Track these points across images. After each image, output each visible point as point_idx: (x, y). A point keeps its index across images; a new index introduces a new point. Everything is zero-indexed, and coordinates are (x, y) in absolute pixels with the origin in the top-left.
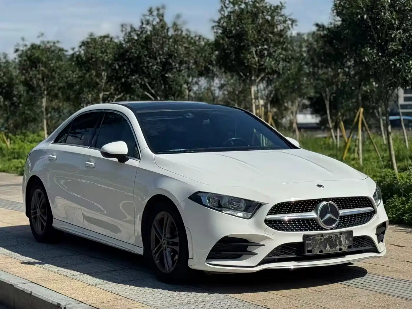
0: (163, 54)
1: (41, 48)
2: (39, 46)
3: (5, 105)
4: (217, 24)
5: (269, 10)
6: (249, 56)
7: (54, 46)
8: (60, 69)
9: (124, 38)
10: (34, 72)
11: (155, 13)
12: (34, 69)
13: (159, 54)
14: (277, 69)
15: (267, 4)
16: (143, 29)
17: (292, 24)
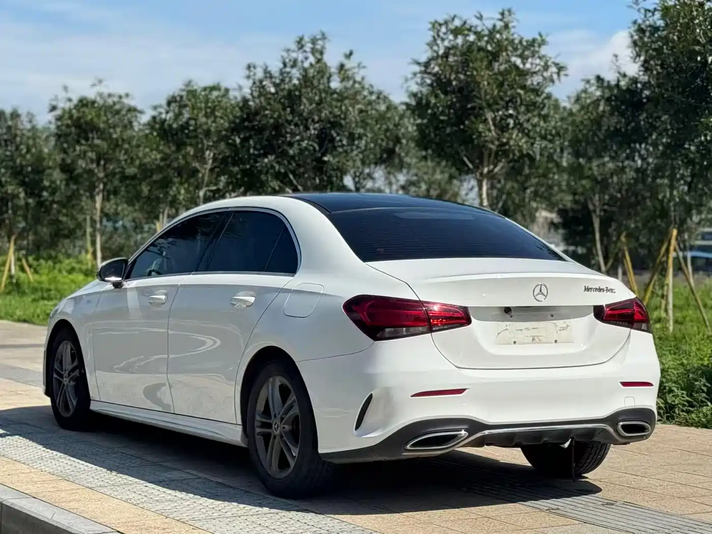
0: (320, 121)
1: (96, 105)
2: (93, 102)
3: (27, 204)
4: (423, 69)
5: (519, 47)
6: (481, 127)
7: (119, 102)
8: (129, 143)
9: (251, 88)
10: (83, 148)
11: (308, 46)
12: (83, 142)
13: (313, 121)
14: (531, 153)
15: (515, 36)
16: (285, 75)
17: (558, 74)
